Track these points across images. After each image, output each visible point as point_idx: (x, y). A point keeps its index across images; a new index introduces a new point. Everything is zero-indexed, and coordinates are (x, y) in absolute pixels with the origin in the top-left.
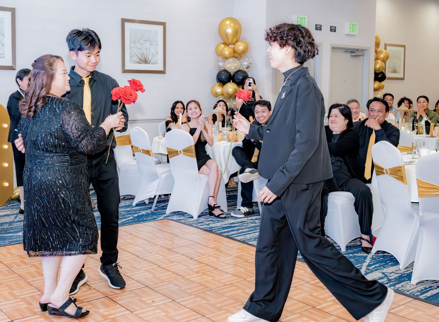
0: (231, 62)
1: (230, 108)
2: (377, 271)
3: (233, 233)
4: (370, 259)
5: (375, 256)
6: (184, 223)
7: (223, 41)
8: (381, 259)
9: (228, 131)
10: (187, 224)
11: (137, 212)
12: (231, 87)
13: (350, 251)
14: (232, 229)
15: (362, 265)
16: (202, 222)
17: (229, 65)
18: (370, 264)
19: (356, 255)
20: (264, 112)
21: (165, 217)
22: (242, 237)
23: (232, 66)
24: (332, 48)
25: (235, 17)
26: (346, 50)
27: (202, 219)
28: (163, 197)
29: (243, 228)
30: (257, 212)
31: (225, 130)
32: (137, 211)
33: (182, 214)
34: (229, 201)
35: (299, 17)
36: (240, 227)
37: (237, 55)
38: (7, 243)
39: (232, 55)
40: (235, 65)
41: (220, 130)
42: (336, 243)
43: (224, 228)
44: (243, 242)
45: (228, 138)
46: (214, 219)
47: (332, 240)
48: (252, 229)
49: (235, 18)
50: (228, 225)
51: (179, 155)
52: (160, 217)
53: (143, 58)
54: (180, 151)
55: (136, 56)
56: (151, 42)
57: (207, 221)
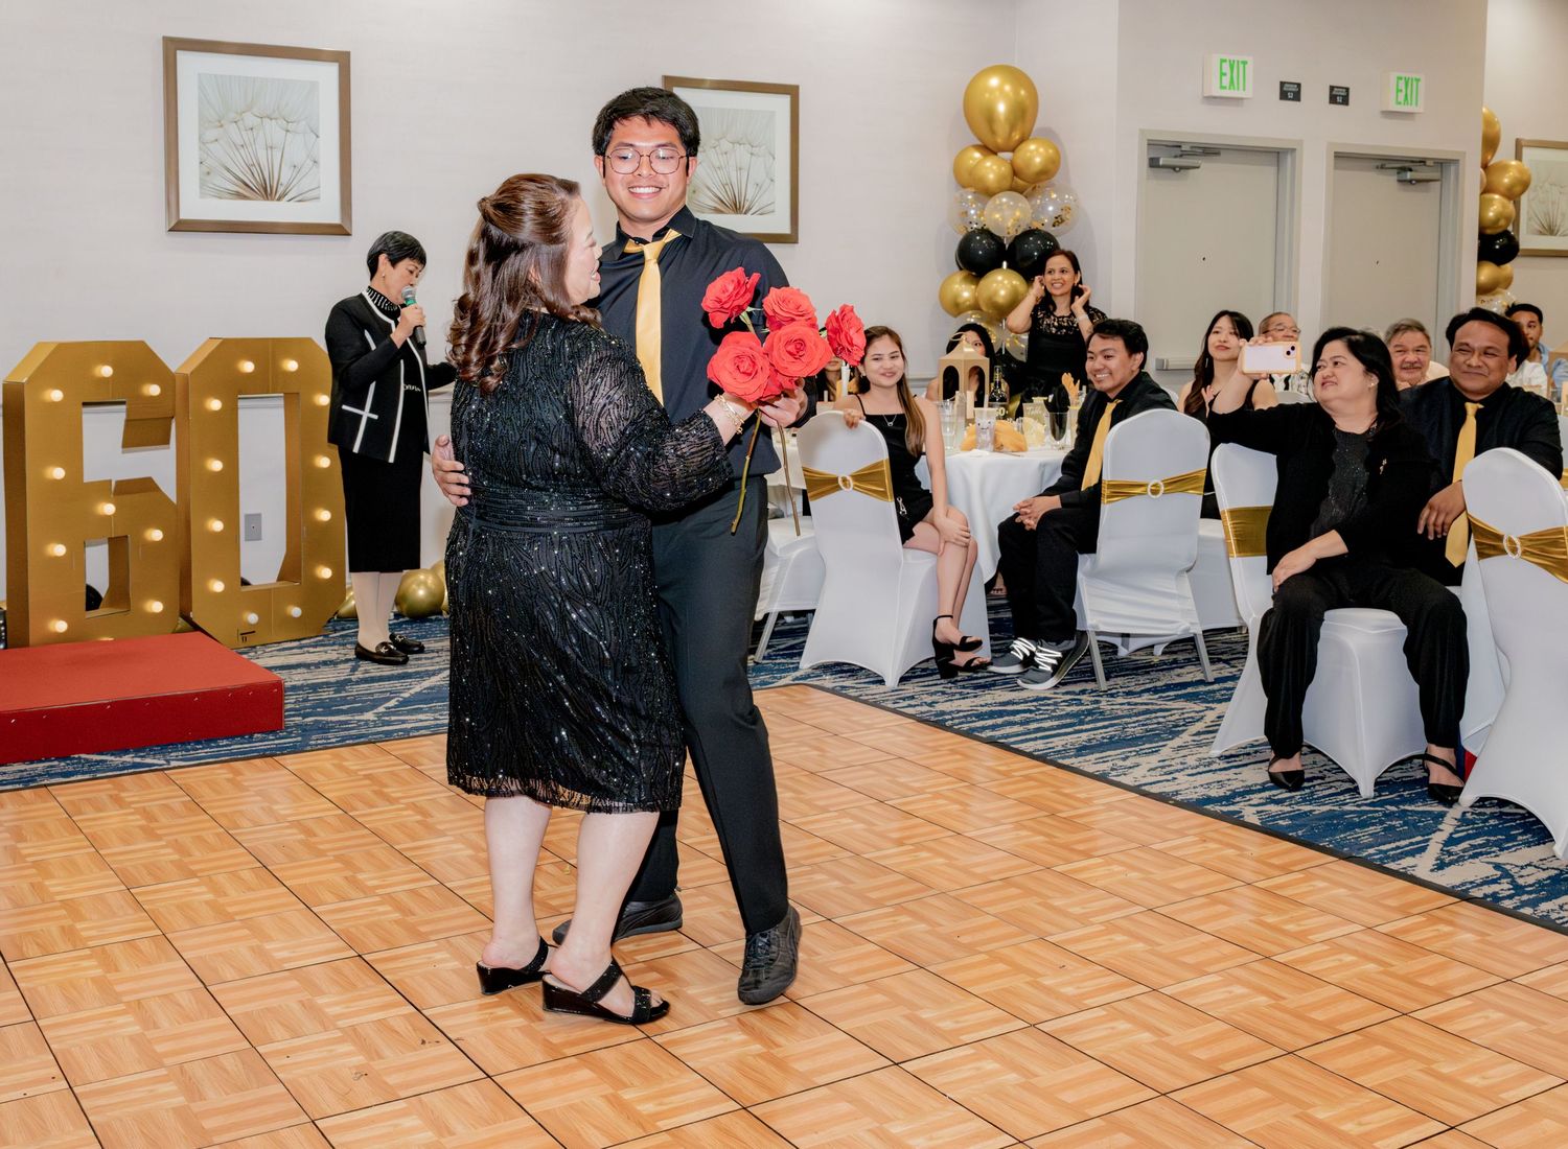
0: (1005, 207)
1: (1001, 349)
2: (1477, 860)
3: (1008, 730)
4: (1455, 822)
5: (1473, 813)
6: (856, 699)
7: (980, 139)
8: (1492, 822)
9: (993, 420)
10: (865, 702)
12: (1002, 282)
13: (1386, 796)
14: (1006, 718)
15: (1428, 840)
16: (913, 698)
17: (997, 216)
18: (1455, 836)
19: (1407, 807)
20: (1109, 357)
21: (797, 679)
22: (1040, 745)
23: (1007, 217)
24: (1335, 157)
25: (1017, 64)
26: (1379, 163)
27: (911, 688)
28: (789, 619)
29: (1042, 717)
30: (1086, 672)
31: (985, 415)
33: (851, 670)
34: (997, 635)
35: (1225, 61)
36: (1033, 715)
37: (1024, 183)
38: (334, 740)
39: (1007, 184)
40: (1018, 214)
41: (970, 416)
42: (1344, 772)
43: (980, 716)
44: (1043, 759)
45: (995, 440)
46: (950, 688)
47: (1330, 760)
48: (1068, 721)
49: (1016, 66)
50: (993, 709)
51: (841, 489)
52: (781, 678)
53: (728, 195)
54: (844, 480)
55: (708, 189)
56: (753, 146)
57: (927, 693)
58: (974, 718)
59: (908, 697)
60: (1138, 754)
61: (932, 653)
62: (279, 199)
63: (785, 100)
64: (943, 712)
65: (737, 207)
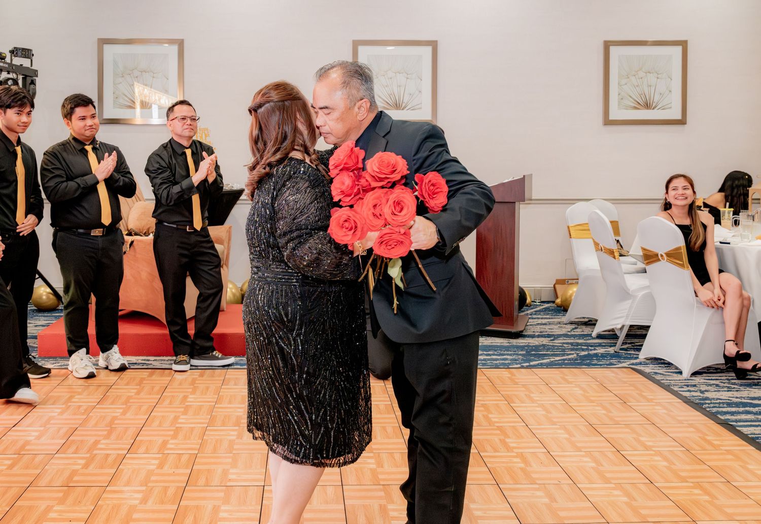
11: (590, 348)
14: (747, 409)
16: (695, 386)
21: (633, 364)
27: (698, 380)
32: (592, 346)
33: (669, 364)
50: (743, 401)
51: (660, 260)
52: (623, 362)
53: (642, 100)
54: (662, 256)
55: (630, 97)
56: (658, 74)
57: (706, 385)
58: (725, 406)
59: (691, 385)
61: (723, 361)
62: (403, 109)
63: (679, 49)
64: (707, 399)
65: (648, 106)
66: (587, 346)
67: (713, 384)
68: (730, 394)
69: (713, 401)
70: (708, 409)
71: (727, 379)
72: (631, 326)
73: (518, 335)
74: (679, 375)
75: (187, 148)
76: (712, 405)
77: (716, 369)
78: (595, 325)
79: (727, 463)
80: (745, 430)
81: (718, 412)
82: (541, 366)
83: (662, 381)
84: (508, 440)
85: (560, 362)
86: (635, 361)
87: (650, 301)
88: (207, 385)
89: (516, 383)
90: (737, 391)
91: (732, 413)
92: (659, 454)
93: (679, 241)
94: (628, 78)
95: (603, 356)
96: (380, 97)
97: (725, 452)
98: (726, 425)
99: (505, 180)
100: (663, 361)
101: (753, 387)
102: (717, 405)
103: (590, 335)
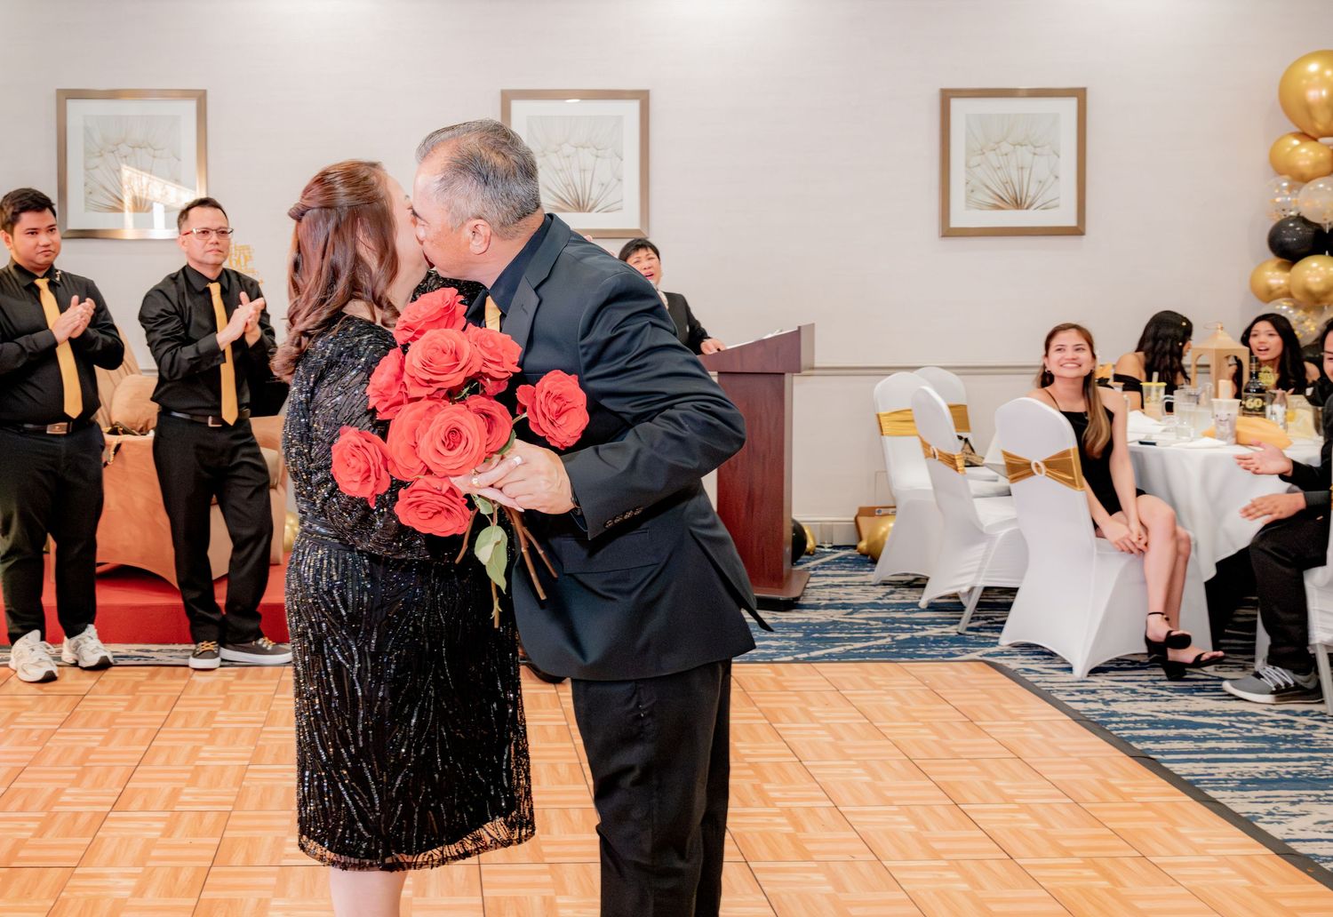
6: (1030, 685)
10: (1036, 689)
11: (915, 627)
16: (1094, 692)
21: (989, 655)
27: (1101, 681)
32: (918, 624)
45: (1237, 432)
46: (1145, 687)
48: (1258, 745)
50: (1177, 717)
51: (1035, 474)
52: (972, 652)
53: (1008, 192)
54: (1037, 466)
55: (987, 187)
56: (1035, 147)
57: (1113, 690)
58: (1145, 726)
59: (1087, 691)
60: (1318, 800)
61: (1144, 649)
62: (590, 211)
63: (1072, 103)
64: (1114, 714)
65: (1018, 204)
66: (911, 624)
67: (1126, 689)
68: (1154, 706)
69: (1124, 718)
70: (1115, 732)
71: (1151, 681)
72: (986, 589)
73: (791, 605)
74: (1068, 674)
75: (212, 282)
76: (1122, 725)
77: (1133, 662)
78: (924, 586)
79: (1142, 825)
80: (1177, 768)
81: (1133, 738)
82: (830, 658)
83: (1037, 684)
84: (766, 786)
85: (862, 651)
86: (991, 650)
87: (1018, 545)
88: (250, 694)
89: (784, 689)
90: (1168, 700)
91: (1157, 739)
92: (1026, 808)
93: (1066, 440)
94: (984, 153)
95: (937, 641)
96: (550, 190)
97: (1140, 805)
98: (1146, 759)
99: (765, 335)
100: (1040, 650)
101: (1196, 694)
102: (1131, 725)
103: (915, 605)
